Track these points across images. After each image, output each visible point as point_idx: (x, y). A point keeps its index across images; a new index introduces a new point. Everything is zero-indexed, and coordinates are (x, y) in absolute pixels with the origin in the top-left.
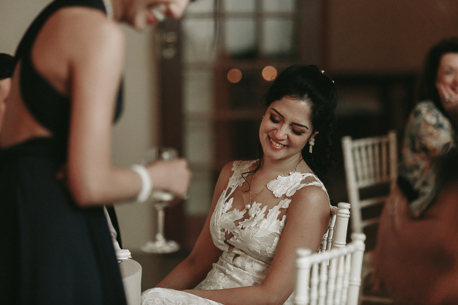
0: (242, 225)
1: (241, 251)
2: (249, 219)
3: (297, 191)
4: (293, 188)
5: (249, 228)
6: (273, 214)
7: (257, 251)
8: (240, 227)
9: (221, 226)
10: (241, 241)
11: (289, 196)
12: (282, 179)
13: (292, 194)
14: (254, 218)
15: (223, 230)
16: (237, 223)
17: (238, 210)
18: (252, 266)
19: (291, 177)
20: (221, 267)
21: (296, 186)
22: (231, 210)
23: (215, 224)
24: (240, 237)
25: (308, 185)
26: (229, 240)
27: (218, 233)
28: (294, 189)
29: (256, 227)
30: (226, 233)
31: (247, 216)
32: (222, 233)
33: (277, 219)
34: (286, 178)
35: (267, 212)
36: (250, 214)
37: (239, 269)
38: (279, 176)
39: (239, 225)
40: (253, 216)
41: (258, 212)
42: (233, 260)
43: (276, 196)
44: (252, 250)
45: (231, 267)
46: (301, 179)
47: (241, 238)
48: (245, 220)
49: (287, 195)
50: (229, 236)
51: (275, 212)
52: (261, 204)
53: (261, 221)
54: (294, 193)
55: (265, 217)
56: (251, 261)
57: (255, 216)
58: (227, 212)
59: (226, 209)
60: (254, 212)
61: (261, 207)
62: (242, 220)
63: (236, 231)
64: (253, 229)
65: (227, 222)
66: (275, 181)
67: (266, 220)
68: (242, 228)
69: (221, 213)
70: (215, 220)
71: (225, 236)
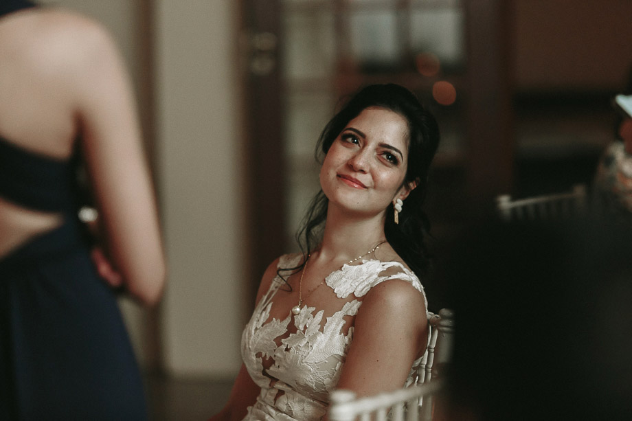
0: (286, 344)
1: (288, 385)
2: (295, 333)
3: (371, 288)
4: (366, 283)
5: (297, 348)
6: (334, 325)
7: (310, 384)
8: (284, 347)
9: (256, 349)
10: (287, 369)
11: (359, 296)
12: (350, 270)
13: (364, 292)
14: (304, 332)
15: (258, 355)
16: (278, 341)
17: (279, 320)
18: (303, 410)
19: (364, 267)
20: (258, 410)
21: (371, 280)
22: (269, 320)
23: (247, 346)
24: (284, 364)
25: (390, 278)
26: (269, 369)
27: (252, 361)
28: (367, 285)
29: (307, 345)
30: (264, 359)
31: (292, 328)
32: (258, 359)
33: (340, 334)
34: (356, 268)
35: (323, 322)
36: (296, 324)
37: (284, 414)
38: (345, 265)
39: (281, 344)
40: (301, 327)
41: (309, 321)
42: (275, 400)
43: (339, 296)
44: (301, 383)
45: (273, 411)
46: (379, 270)
47: (286, 365)
48: (291, 335)
49: (356, 294)
50: (268, 363)
51: (336, 323)
52: (314, 309)
53: (315, 336)
54: (366, 292)
55: (322, 330)
56: (301, 401)
57: (305, 327)
58: (262, 326)
59: (262, 320)
60: (303, 322)
61: (314, 314)
62: (286, 335)
63: (278, 355)
64: (303, 349)
65: (265, 342)
66: (339, 272)
67: (323, 335)
68: (287, 350)
69: (254, 328)
70: (247, 340)
71: (263, 364)
